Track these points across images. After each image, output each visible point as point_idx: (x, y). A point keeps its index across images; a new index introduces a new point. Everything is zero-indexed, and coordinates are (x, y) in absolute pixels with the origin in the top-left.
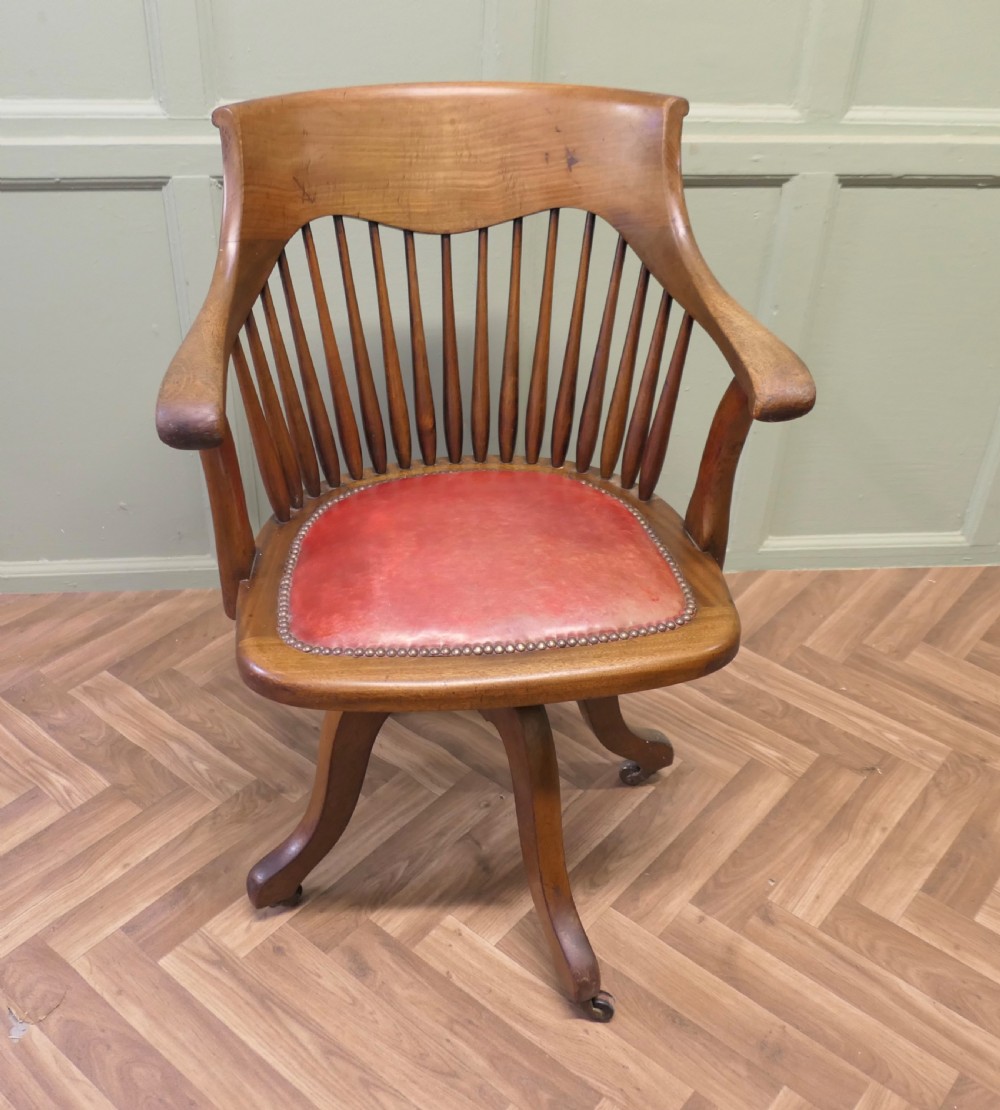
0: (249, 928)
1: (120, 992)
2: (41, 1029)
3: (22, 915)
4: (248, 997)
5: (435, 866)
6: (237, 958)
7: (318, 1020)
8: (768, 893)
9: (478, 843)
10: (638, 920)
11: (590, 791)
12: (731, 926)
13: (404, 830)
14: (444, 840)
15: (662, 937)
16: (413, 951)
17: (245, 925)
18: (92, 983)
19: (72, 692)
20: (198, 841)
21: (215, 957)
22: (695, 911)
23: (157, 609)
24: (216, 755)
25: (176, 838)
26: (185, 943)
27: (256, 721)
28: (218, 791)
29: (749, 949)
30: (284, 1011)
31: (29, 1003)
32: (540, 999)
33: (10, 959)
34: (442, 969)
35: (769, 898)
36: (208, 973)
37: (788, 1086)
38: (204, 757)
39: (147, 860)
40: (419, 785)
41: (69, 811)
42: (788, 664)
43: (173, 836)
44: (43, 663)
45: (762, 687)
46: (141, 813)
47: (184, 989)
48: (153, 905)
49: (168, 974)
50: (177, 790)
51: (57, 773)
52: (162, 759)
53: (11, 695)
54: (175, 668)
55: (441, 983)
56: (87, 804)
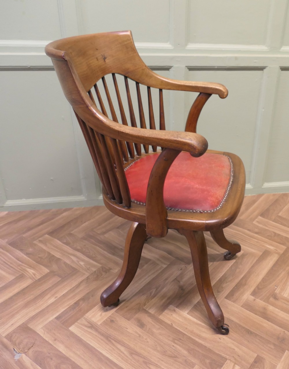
0: (101, 315)
1: (55, 340)
2: (26, 355)
3: (18, 316)
4: (102, 338)
5: (165, 290)
6: (97, 325)
7: (127, 343)
8: (275, 290)
9: (179, 281)
10: (234, 302)
11: (215, 263)
12: (264, 301)
13: (153, 279)
14: (167, 281)
15: (242, 306)
16: (159, 317)
17: (100, 314)
18: (45, 338)
19: (35, 242)
20: (81, 288)
21: (89, 325)
22: (252, 298)
23: (64, 214)
24: (86, 259)
25: (74, 287)
26: (79, 321)
27: (101, 248)
28: (88, 271)
29: (271, 308)
30: (115, 341)
31: (21, 346)
32: (204, 330)
33: (14, 332)
34: (169, 323)
35: (276, 292)
36: (87, 331)
37: (288, 350)
38: (83, 260)
39: (64, 295)
40: (158, 264)
41: (35, 281)
42: (274, 221)
43: (73, 286)
44: (24, 233)
45: (267, 228)
46: (61, 280)
47: (79, 337)
48: (66, 310)
49: (73, 332)
50: (74, 272)
51: (30, 269)
52: (68, 262)
53: (13, 244)
54: (71, 232)
55: (170, 327)
56: (41, 278)
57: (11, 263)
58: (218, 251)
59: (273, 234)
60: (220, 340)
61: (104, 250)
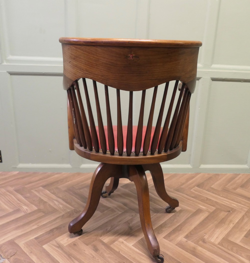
0: (68, 240)
1: (31, 253)
2: (8, 260)
3: (9, 235)
4: (65, 255)
5: (118, 228)
6: (64, 246)
7: (83, 261)
8: (204, 236)
9: (129, 224)
10: (170, 241)
11: (158, 214)
12: (195, 243)
13: (110, 220)
14: (120, 223)
15: (176, 245)
16: (110, 246)
17: (67, 239)
18: (24, 250)
19: (32, 191)
20: (58, 221)
21: (58, 246)
22: (185, 240)
23: (56, 176)
24: (65, 203)
25: (52, 220)
26: (51, 242)
27: (76, 197)
28: (65, 211)
29: (199, 248)
30: (74, 258)
31: (6, 254)
32: (143, 258)
33: (4, 244)
34: (117, 250)
35: (204, 237)
36: (55, 249)
38: (62, 204)
39: (44, 224)
40: (115, 211)
41: (26, 214)
42: (207, 190)
44: (26, 185)
45: (201, 195)
46: (44, 215)
47: (48, 252)
48: (43, 233)
49: (45, 249)
50: (54, 211)
51: (25, 206)
52: (52, 204)
53: (17, 191)
54: (58, 187)
55: (117, 254)
56: (31, 212)
57: (13, 202)
58: (162, 207)
59: (206, 199)
61: (78, 199)
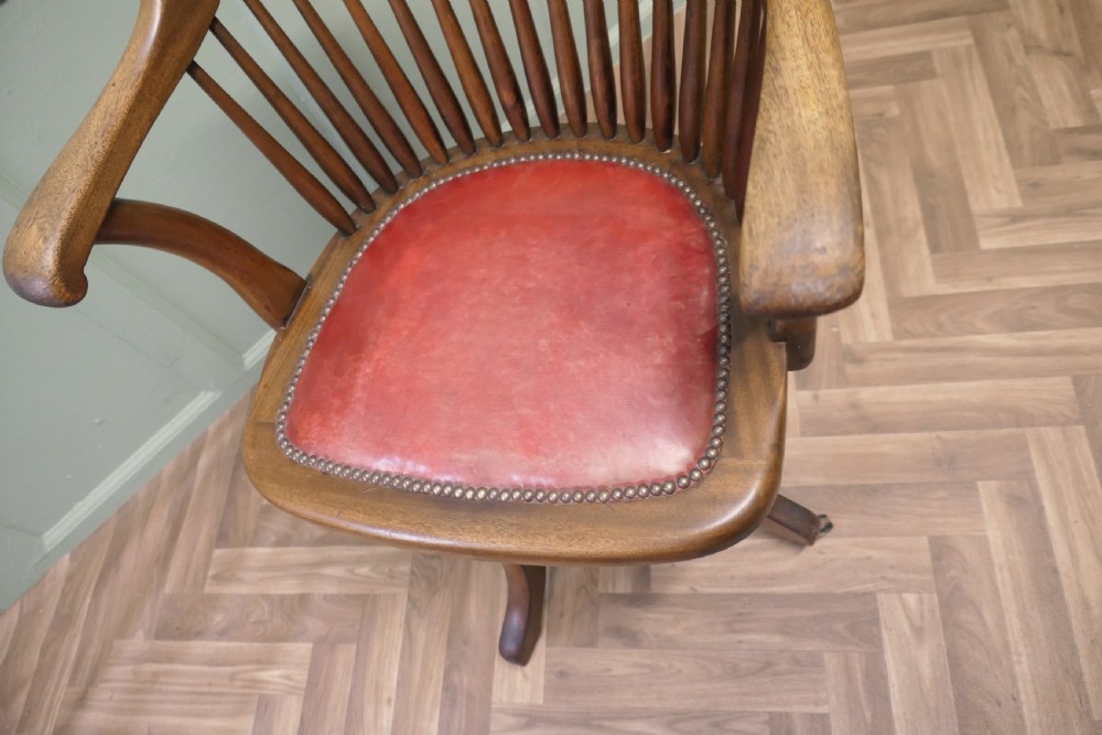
0: (525, 676)
6: (539, 707)
8: (840, 339)
12: (839, 386)
15: (802, 434)
16: (652, 591)
19: (208, 590)
20: (421, 636)
21: (524, 720)
22: (807, 394)
26: (493, 727)
28: (397, 581)
29: (866, 394)
30: (610, 719)
34: (685, 590)
35: (844, 341)
37: (979, 479)
38: (360, 561)
39: (398, 683)
41: (303, 693)
43: (399, 648)
44: (161, 584)
46: (357, 648)
50: (365, 606)
51: (264, 670)
52: (330, 589)
53: (165, 632)
56: (310, 676)
57: (210, 685)
60: (822, 557)
